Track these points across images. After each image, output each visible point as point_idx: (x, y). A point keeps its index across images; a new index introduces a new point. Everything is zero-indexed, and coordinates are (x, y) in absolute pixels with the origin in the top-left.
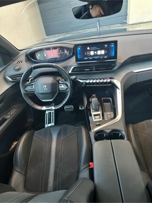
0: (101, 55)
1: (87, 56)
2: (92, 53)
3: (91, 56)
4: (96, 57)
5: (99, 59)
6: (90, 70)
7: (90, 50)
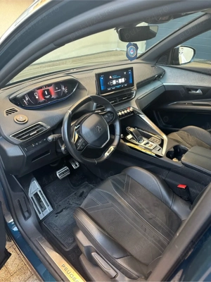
0: (122, 83)
1: (110, 86)
2: (114, 82)
3: (114, 86)
4: (118, 87)
5: (121, 88)
6: (115, 102)
7: (112, 79)
